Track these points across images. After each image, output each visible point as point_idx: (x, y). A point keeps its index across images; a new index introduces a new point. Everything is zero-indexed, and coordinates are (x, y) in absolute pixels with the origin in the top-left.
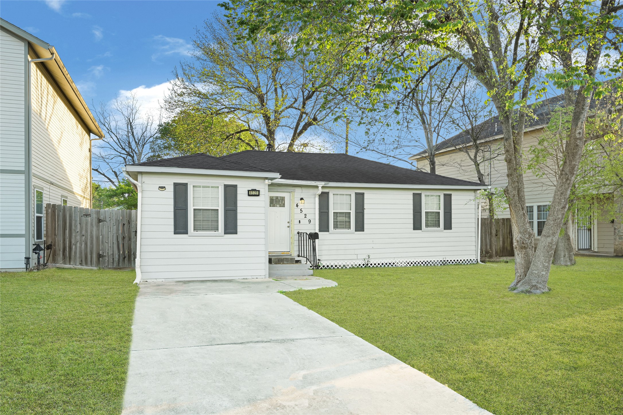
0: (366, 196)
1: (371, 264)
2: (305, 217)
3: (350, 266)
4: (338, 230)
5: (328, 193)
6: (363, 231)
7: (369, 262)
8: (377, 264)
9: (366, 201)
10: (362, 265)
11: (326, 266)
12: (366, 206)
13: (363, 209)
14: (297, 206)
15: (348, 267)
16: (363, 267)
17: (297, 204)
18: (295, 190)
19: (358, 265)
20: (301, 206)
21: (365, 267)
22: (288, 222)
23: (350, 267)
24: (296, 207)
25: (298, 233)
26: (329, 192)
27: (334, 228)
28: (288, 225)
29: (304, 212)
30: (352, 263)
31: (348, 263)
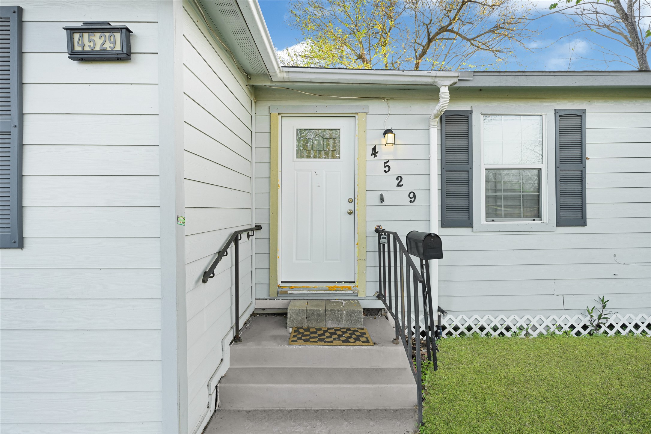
0: (590, 121)
1: (611, 327)
2: (398, 185)
3: (541, 329)
4: (499, 223)
5: (467, 116)
6: (584, 224)
7: (604, 321)
8: (630, 327)
9: (590, 136)
10: (579, 328)
11: (462, 329)
12: (590, 151)
13: (582, 158)
14: (374, 153)
15: (535, 334)
16: (585, 333)
17: (374, 149)
18: (368, 107)
19: (566, 328)
20: (384, 153)
21: (590, 334)
22: (350, 201)
23: (541, 334)
24: (370, 157)
25: (378, 231)
26: (471, 112)
27: (488, 215)
28: (351, 207)
29: (395, 170)
30: (548, 322)
31: (534, 322)
